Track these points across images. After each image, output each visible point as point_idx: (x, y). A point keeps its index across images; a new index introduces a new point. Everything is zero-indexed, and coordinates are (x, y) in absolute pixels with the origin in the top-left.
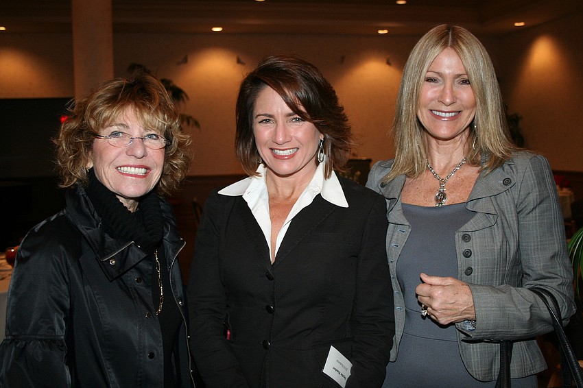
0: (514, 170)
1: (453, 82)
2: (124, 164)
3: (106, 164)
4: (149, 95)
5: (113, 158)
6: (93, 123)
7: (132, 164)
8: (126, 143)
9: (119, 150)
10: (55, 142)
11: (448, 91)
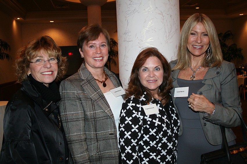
0: (221, 69)
1: (201, 35)
2: (44, 71)
3: (37, 73)
4: (49, 44)
5: (39, 70)
6: (28, 58)
7: (46, 71)
8: (43, 63)
9: (40, 66)
10: (14, 66)
11: (199, 38)
